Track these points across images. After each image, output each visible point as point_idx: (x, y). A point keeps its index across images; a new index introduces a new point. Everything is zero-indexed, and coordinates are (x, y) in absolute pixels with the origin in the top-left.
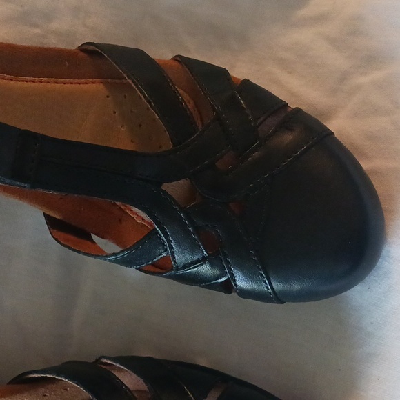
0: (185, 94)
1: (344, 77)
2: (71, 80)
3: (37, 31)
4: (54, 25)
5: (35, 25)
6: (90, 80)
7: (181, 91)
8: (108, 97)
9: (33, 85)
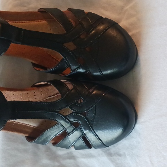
0: (72, 20)
1: (122, 8)
2: (36, 21)
3: (26, 8)
4: (31, 6)
5: (25, 6)
6: (42, 20)
7: (70, 20)
8: (48, 24)
9: (22, 23)
